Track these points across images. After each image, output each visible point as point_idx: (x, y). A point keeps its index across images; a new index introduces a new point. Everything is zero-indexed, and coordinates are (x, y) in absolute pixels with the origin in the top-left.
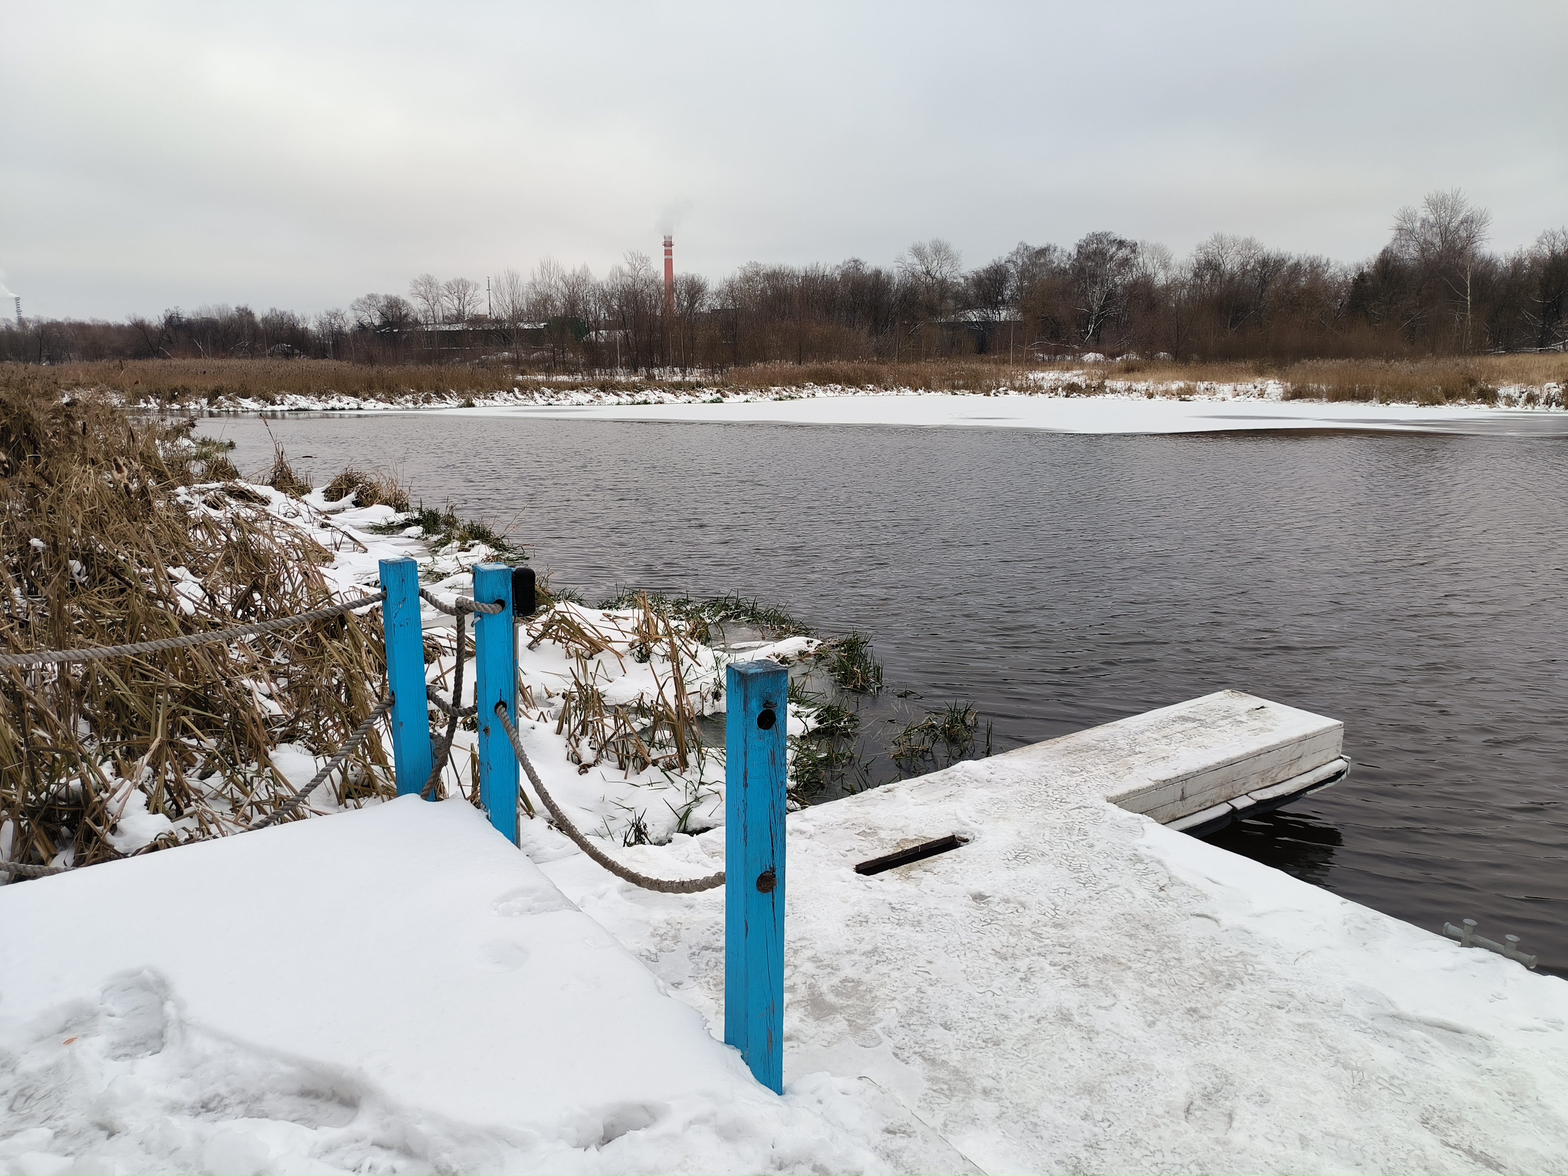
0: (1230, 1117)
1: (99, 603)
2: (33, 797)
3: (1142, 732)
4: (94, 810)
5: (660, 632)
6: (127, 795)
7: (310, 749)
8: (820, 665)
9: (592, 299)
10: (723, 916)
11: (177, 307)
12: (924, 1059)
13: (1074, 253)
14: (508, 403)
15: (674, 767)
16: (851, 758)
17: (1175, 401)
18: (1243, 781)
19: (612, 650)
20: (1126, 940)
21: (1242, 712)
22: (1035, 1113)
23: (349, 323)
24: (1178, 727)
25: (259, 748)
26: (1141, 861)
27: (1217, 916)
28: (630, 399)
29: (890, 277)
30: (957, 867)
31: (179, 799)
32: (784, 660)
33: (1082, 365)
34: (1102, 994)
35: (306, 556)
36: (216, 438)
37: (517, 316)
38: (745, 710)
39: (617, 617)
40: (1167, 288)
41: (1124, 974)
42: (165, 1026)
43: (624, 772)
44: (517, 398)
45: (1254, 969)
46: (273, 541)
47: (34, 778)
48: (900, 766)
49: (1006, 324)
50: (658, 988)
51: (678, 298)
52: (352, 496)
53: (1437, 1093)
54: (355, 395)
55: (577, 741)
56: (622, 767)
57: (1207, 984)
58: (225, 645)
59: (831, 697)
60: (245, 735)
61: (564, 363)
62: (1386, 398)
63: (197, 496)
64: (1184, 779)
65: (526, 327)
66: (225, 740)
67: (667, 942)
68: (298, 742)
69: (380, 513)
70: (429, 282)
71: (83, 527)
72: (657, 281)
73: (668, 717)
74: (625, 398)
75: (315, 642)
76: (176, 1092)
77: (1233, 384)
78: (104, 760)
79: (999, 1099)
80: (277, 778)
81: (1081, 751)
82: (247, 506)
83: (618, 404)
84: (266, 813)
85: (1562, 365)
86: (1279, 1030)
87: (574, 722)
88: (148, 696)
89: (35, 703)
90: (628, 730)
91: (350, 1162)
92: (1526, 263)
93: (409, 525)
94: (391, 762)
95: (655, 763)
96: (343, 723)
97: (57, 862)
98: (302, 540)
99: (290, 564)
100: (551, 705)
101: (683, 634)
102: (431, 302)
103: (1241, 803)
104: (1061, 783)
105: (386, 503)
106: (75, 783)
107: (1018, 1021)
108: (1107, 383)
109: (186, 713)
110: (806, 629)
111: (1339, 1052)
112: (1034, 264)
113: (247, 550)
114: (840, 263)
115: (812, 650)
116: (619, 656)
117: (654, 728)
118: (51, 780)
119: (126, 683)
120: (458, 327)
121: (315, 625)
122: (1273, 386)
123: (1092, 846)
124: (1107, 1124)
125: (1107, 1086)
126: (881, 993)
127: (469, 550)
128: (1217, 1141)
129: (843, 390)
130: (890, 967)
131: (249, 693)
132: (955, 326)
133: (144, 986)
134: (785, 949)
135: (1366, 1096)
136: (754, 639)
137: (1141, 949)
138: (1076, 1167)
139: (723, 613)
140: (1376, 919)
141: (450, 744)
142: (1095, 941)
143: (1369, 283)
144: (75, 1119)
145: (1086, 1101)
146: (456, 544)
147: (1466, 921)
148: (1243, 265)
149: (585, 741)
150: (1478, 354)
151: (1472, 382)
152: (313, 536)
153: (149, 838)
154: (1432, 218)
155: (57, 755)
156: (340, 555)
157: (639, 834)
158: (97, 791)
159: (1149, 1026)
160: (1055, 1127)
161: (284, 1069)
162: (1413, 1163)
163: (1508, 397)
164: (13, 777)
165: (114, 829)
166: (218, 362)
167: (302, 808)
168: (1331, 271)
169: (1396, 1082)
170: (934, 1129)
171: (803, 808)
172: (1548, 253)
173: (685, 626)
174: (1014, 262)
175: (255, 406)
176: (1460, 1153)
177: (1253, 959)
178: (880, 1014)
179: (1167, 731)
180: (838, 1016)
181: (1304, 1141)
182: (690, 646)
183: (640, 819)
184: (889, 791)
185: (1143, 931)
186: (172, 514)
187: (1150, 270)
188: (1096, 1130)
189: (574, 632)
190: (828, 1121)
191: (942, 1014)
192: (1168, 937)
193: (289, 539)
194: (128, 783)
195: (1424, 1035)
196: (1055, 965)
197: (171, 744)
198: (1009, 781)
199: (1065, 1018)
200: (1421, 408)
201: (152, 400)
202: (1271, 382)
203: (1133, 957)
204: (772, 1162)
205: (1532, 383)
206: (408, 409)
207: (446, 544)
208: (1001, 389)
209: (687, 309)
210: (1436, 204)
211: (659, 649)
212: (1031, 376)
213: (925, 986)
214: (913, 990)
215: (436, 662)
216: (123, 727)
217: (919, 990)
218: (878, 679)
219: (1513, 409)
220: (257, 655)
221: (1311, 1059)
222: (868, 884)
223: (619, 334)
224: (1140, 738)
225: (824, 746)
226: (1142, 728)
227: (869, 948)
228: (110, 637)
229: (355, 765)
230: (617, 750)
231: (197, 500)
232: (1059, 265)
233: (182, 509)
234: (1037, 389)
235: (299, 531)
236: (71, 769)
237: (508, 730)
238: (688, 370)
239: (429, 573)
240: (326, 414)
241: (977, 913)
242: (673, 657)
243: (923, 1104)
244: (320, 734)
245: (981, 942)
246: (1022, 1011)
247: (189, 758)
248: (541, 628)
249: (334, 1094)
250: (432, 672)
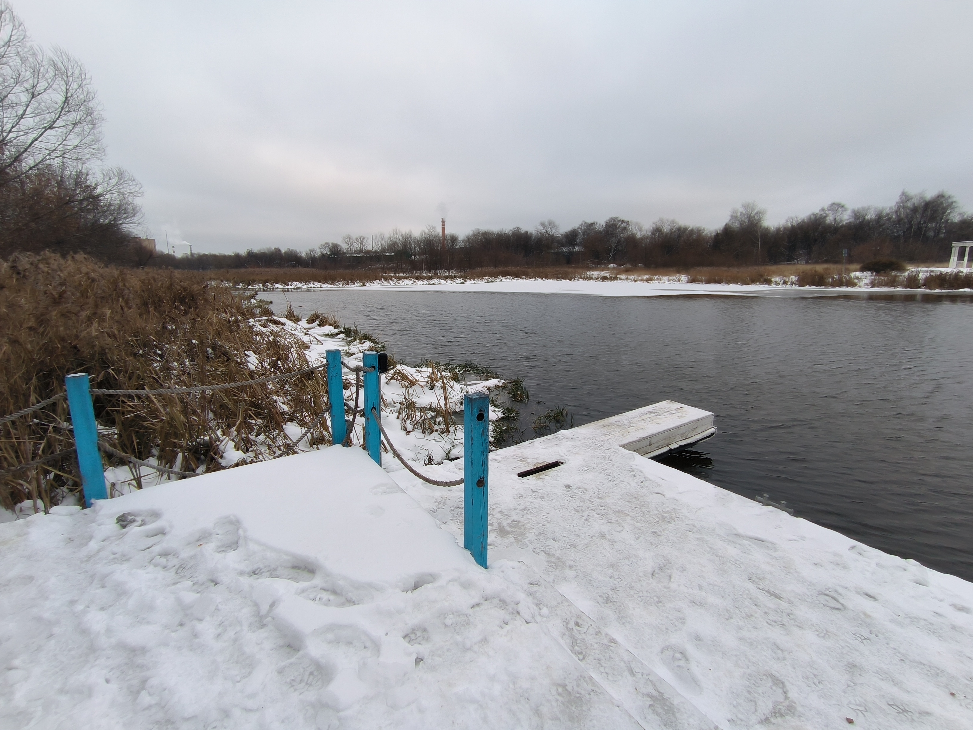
0: (670, 577)
1: (218, 366)
2: (190, 444)
3: (634, 418)
4: (214, 449)
5: (439, 377)
6: (227, 442)
7: (299, 424)
8: (504, 391)
9: (413, 243)
10: (463, 494)
11: (251, 248)
12: (546, 553)
13: (604, 225)
14: (379, 285)
15: (445, 433)
16: (516, 429)
17: (645, 283)
18: (674, 437)
19: (419, 385)
20: (627, 503)
21: (673, 409)
22: (590, 575)
23: (318, 253)
24: (648, 416)
25: (279, 424)
26: (633, 471)
27: (664, 493)
28: (428, 283)
29: (531, 234)
30: (559, 474)
31: (247, 445)
32: (489, 389)
33: (608, 269)
34: (617, 526)
35: (299, 347)
36: (265, 299)
37: (383, 250)
38: (471, 413)
39: (422, 371)
40: (641, 239)
41: (626, 517)
42: (239, 539)
43: (424, 435)
44: (383, 282)
45: (679, 515)
46: (285, 339)
47: (191, 436)
48: (536, 432)
49: (578, 253)
50: (437, 525)
51: (447, 243)
52: (317, 322)
53: (755, 567)
54: (320, 282)
55: (405, 422)
56: (423, 432)
57: (660, 521)
58: (266, 383)
59: (508, 404)
60: (274, 419)
61: (402, 268)
62: (728, 282)
63: (257, 322)
64: (650, 437)
65: (387, 254)
66: (266, 421)
67: (441, 505)
68: (294, 422)
69: (328, 329)
70: (349, 238)
71: (213, 336)
72: (439, 236)
73: (442, 413)
74: (426, 282)
75: (301, 381)
76: (242, 567)
77: (668, 277)
78: (218, 429)
79: (576, 570)
80: (286, 437)
81: (609, 426)
82: (277, 326)
83: (423, 285)
84: (282, 451)
85: (797, 269)
86: (689, 540)
87: (404, 414)
88: (236, 403)
89: (192, 406)
90: (426, 418)
91: (312, 596)
92: (782, 229)
93: (340, 334)
94: (330, 430)
95: (436, 431)
96: (312, 414)
97: (199, 471)
98: (297, 340)
99: (292, 350)
100: (395, 407)
101: (448, 378)
102: (350, 245)
103: (674, 446)
104: (601, 439)
105: (331, 325)
106: (207, 438)
107: (583, 537)
108: (618, 276)
109: (250, 410)
110: (498, 376)
111: (714, 550)
112: (588, 229)
113: (276, 344)
114: (512, 229)
115: (500, 385)
116: (422, 387)
117: (436, 416)
118: (198, 437)
119: (227, 398)
120: (360, 255)
121: (301, 375)
122: (684, 278)
123: (613, 465)
124: (619, 580)
125: (619, 564)
126: (528, 526)
127: (363, 344)
128: (665, 587)
129: (513, 278)
130: (532, 515)
131: (276, 402)
132: (557, 254)
133: (231, 523)
134: (489, 508)
135: (725, 568)
136: (477, 380)
137: (633, 508)
138: (607, 598)
139: (464, 369)
140: (729, 494)
141: (354, 423)
142: (615, 504)
143: (720, 237)
144: (201, 577)
145: (611, 571)
146: (358, 341)
147: (765, 495)
148: (671, 230)
149: (408, 422)
150: (763, 265)
151: (762, 276)
152: (301, 339)
153: (235, 460)
154: (744, 212)
155: (200, 427)
156: (312, 346)
157: (430, 460)
158: (215, 442)
159: (637, 539)
160: (599, 581)
161: (285, 557)
162: (745, 596)
163: (776, 282)
164: (183, 436)
165: (222, 457)
166: (266, 269)
167: (295, 448)
168: (705, 232)
169: (737, 562)
170: (549, 582)
171: (497, 450)
172: (790, 225)
173: (448, 374)
174: (580, 228)
175: (281, 287)
176: (765, 592)
177: (678, 511)
178: (527, 535)
179: (643, 417)
180: (510, 536)
181: (700, 587)
182: (451, 383)
183: (430, 454)
184: (532, 443)
185: (634, 500)
186: (247, 330)
187: (634, 231)
188: (616, 582)
189: (404, 377)
190: (506, 579)
191: (552, 535)
192: (644, 502)
193: (292, 339)
194: (227, 438)
195: (748, 542)
196: (598, 514)
197: (244, 422)
198: (580, 438)
199: (603, 536)
200: (742, 286)
201: (241, 285)
202: (683, 276)
203: (630, 510)
204: (483, 597)
205: (785, 276)
206: (340, 287)
207: (354, 341)
208: (576, 279)
209: (451, 247)
210: (746, 206)
211: (438, 384)
212: (588, 273)
213: (546, 523)
214: (541, 525)
215: (349, 389)
216: (226, 415)
217: (544, 525)
218: (528, 396)
219: (778, 286)
220: (279, 386)
221: (703, 553)
222: (523, 481)
223: (423, 257)
224: (633, 420)
225: (505, 424)
226: (634, 416)
227: (523, 507)
228: (222, 379)
229: (317, 431)
230: (421, 426)
231: (257, 324)
232: (598, 229)
233: (251, 327)
234: (590, 278)
235: (296, 336)
236: (205, 432)
237: (377, 419)
238: (451, 271)
239: (347, 353)
240: (308, 290)
241: (567, 493)
242: (444, 388)
243: (545, 572)
244: (303, 418)
245: (569, 505)
246: (585, 533)
247: (252, 428)
248: (391, 375)
249: (306, 568)
250: (347, 393)
